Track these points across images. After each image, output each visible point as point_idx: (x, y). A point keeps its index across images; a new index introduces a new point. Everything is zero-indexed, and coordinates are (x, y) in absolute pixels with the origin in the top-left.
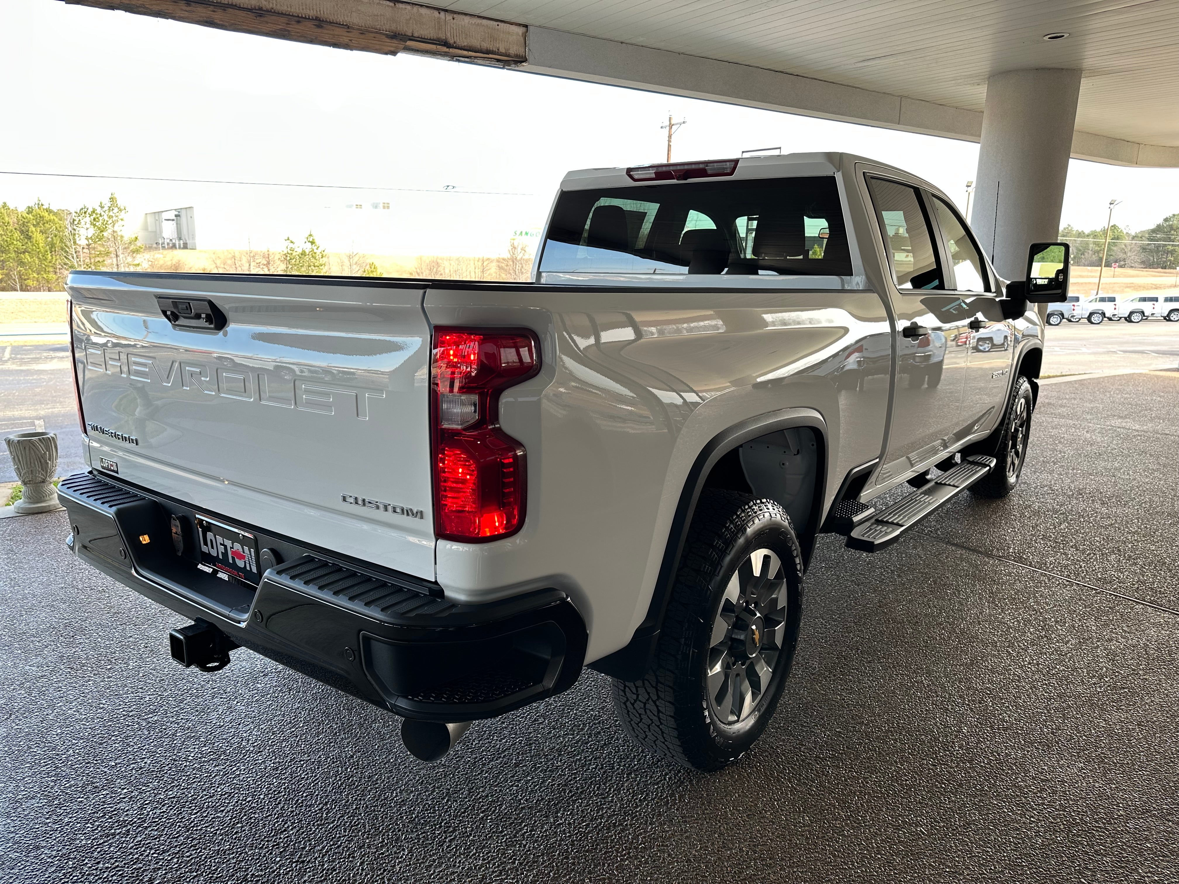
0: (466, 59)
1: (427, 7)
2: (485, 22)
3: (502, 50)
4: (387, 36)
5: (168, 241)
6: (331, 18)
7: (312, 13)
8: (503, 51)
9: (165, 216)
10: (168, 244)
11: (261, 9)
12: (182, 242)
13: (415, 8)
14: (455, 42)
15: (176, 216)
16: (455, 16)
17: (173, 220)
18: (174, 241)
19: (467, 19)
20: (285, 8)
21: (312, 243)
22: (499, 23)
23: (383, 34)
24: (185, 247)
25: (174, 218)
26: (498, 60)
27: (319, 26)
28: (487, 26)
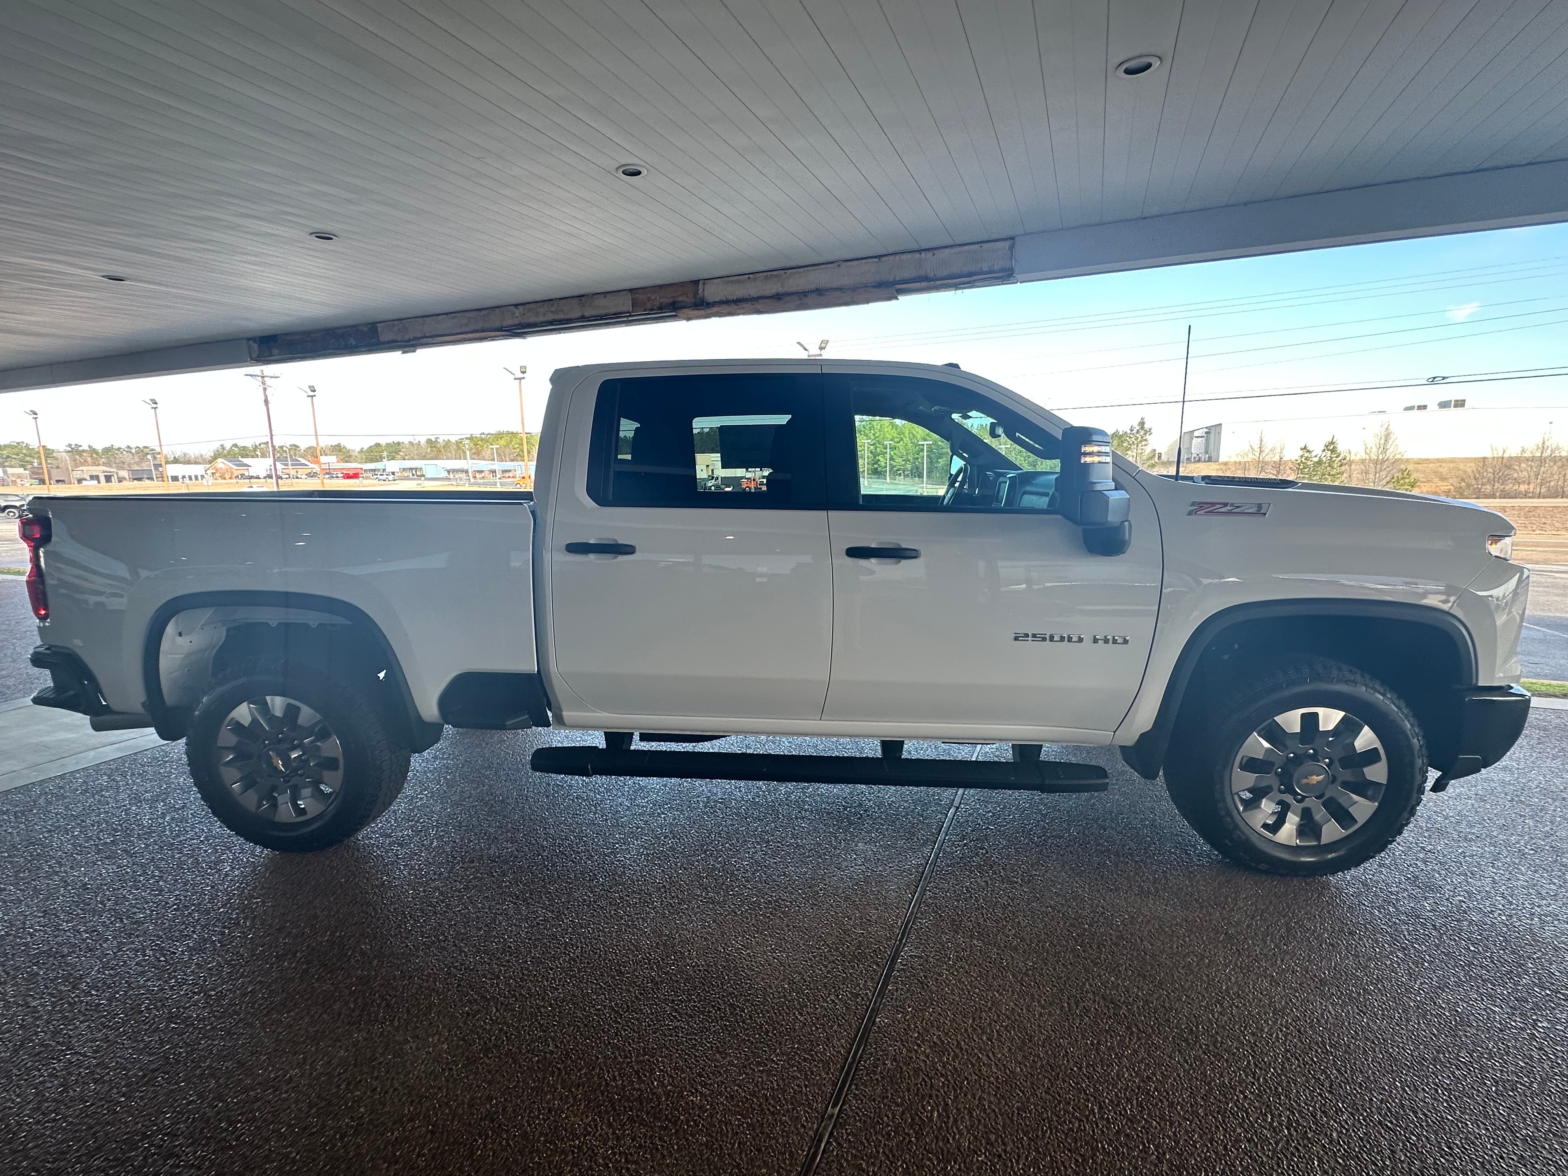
0: (967, 285)
1: (908, 252)
2: (966, 248)
3: (985, 269)
4: (874, 287)
5: (1195, 456)
6: (828, 286)
7: (813, 287)
8: (987, 269)
9: (1196, 434)
10: (1195, 458)
11: (778, 294)
12: (1207, 456)
13: (898, 257)
14: (935, 276)
15: (1206, 433)
16: (935, 252)
17: (1203, 437)
18: (1200, 455)
19: (947, 251)
20: (795, 289)
21: (1333, 451)
22: (983, 245)
23: (870, 286)
24: (1210, 460)
25: (1204, 434)
26: (997, 278)
27: (821, 295)
28: (969, 251)
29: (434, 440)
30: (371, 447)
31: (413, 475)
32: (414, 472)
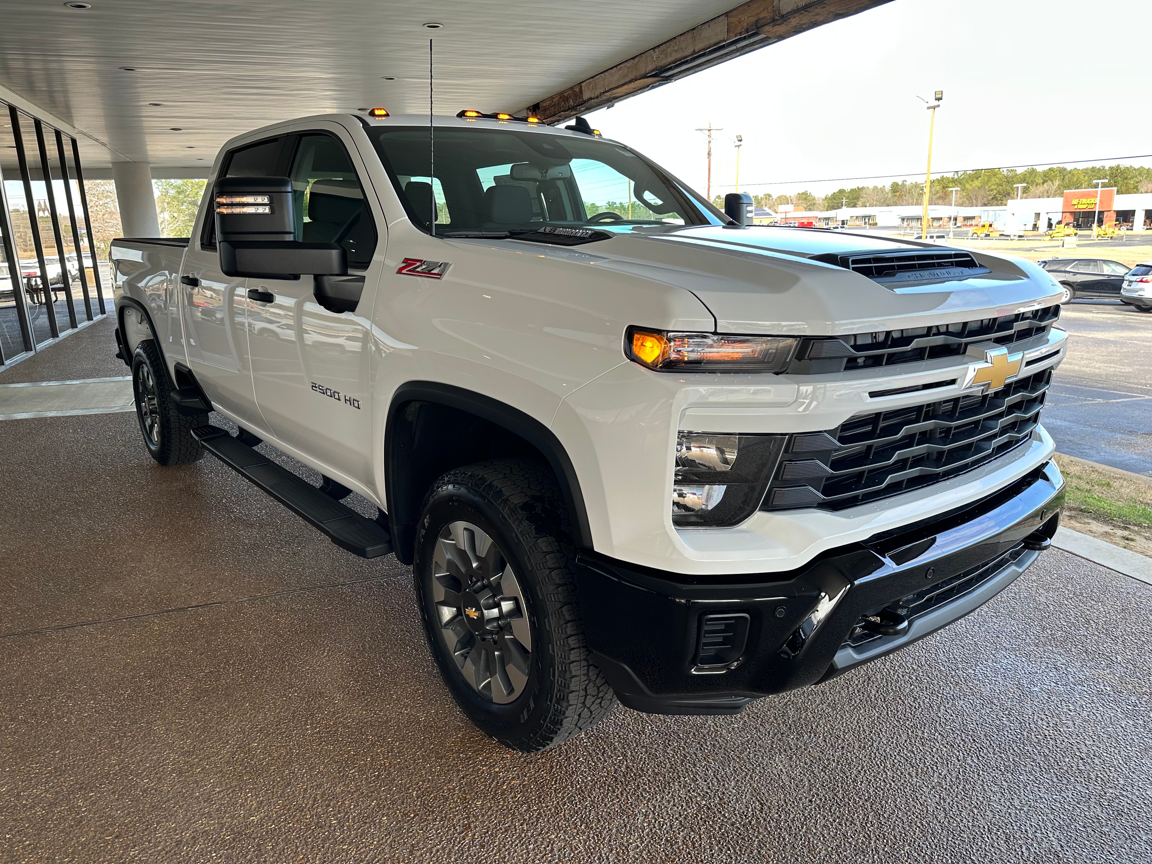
29: (900, 183)
30: (834, 193)
31: (865, 223)
32: (867, 220)
